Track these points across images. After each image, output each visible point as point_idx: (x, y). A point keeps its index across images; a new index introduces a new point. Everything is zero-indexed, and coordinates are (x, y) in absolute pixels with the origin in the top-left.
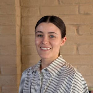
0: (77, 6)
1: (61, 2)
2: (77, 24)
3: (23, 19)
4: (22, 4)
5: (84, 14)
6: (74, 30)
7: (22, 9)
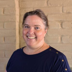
0: (61, 7)
1: (49, 4)
2: (61, 20)
3: (21, 17)
4: (20, 6)
5: (66, 13)
6: (59, 25)
7: (20, 10)
